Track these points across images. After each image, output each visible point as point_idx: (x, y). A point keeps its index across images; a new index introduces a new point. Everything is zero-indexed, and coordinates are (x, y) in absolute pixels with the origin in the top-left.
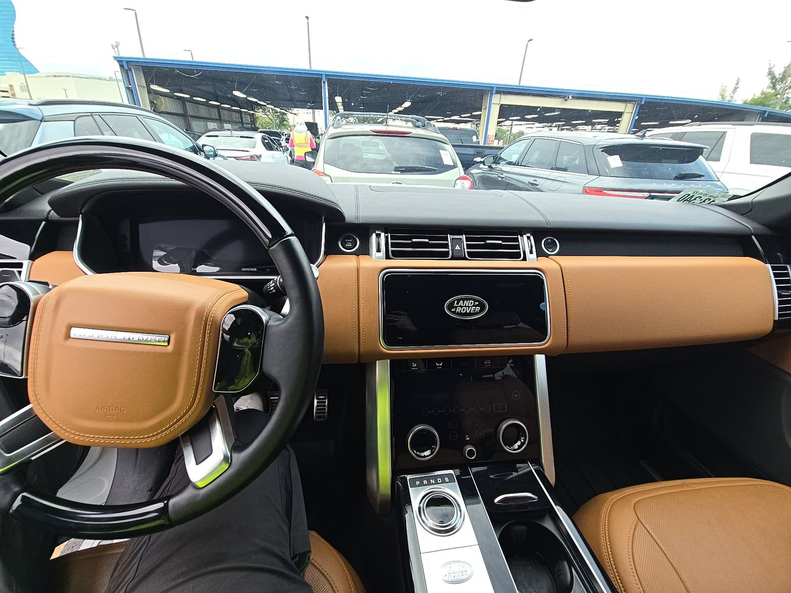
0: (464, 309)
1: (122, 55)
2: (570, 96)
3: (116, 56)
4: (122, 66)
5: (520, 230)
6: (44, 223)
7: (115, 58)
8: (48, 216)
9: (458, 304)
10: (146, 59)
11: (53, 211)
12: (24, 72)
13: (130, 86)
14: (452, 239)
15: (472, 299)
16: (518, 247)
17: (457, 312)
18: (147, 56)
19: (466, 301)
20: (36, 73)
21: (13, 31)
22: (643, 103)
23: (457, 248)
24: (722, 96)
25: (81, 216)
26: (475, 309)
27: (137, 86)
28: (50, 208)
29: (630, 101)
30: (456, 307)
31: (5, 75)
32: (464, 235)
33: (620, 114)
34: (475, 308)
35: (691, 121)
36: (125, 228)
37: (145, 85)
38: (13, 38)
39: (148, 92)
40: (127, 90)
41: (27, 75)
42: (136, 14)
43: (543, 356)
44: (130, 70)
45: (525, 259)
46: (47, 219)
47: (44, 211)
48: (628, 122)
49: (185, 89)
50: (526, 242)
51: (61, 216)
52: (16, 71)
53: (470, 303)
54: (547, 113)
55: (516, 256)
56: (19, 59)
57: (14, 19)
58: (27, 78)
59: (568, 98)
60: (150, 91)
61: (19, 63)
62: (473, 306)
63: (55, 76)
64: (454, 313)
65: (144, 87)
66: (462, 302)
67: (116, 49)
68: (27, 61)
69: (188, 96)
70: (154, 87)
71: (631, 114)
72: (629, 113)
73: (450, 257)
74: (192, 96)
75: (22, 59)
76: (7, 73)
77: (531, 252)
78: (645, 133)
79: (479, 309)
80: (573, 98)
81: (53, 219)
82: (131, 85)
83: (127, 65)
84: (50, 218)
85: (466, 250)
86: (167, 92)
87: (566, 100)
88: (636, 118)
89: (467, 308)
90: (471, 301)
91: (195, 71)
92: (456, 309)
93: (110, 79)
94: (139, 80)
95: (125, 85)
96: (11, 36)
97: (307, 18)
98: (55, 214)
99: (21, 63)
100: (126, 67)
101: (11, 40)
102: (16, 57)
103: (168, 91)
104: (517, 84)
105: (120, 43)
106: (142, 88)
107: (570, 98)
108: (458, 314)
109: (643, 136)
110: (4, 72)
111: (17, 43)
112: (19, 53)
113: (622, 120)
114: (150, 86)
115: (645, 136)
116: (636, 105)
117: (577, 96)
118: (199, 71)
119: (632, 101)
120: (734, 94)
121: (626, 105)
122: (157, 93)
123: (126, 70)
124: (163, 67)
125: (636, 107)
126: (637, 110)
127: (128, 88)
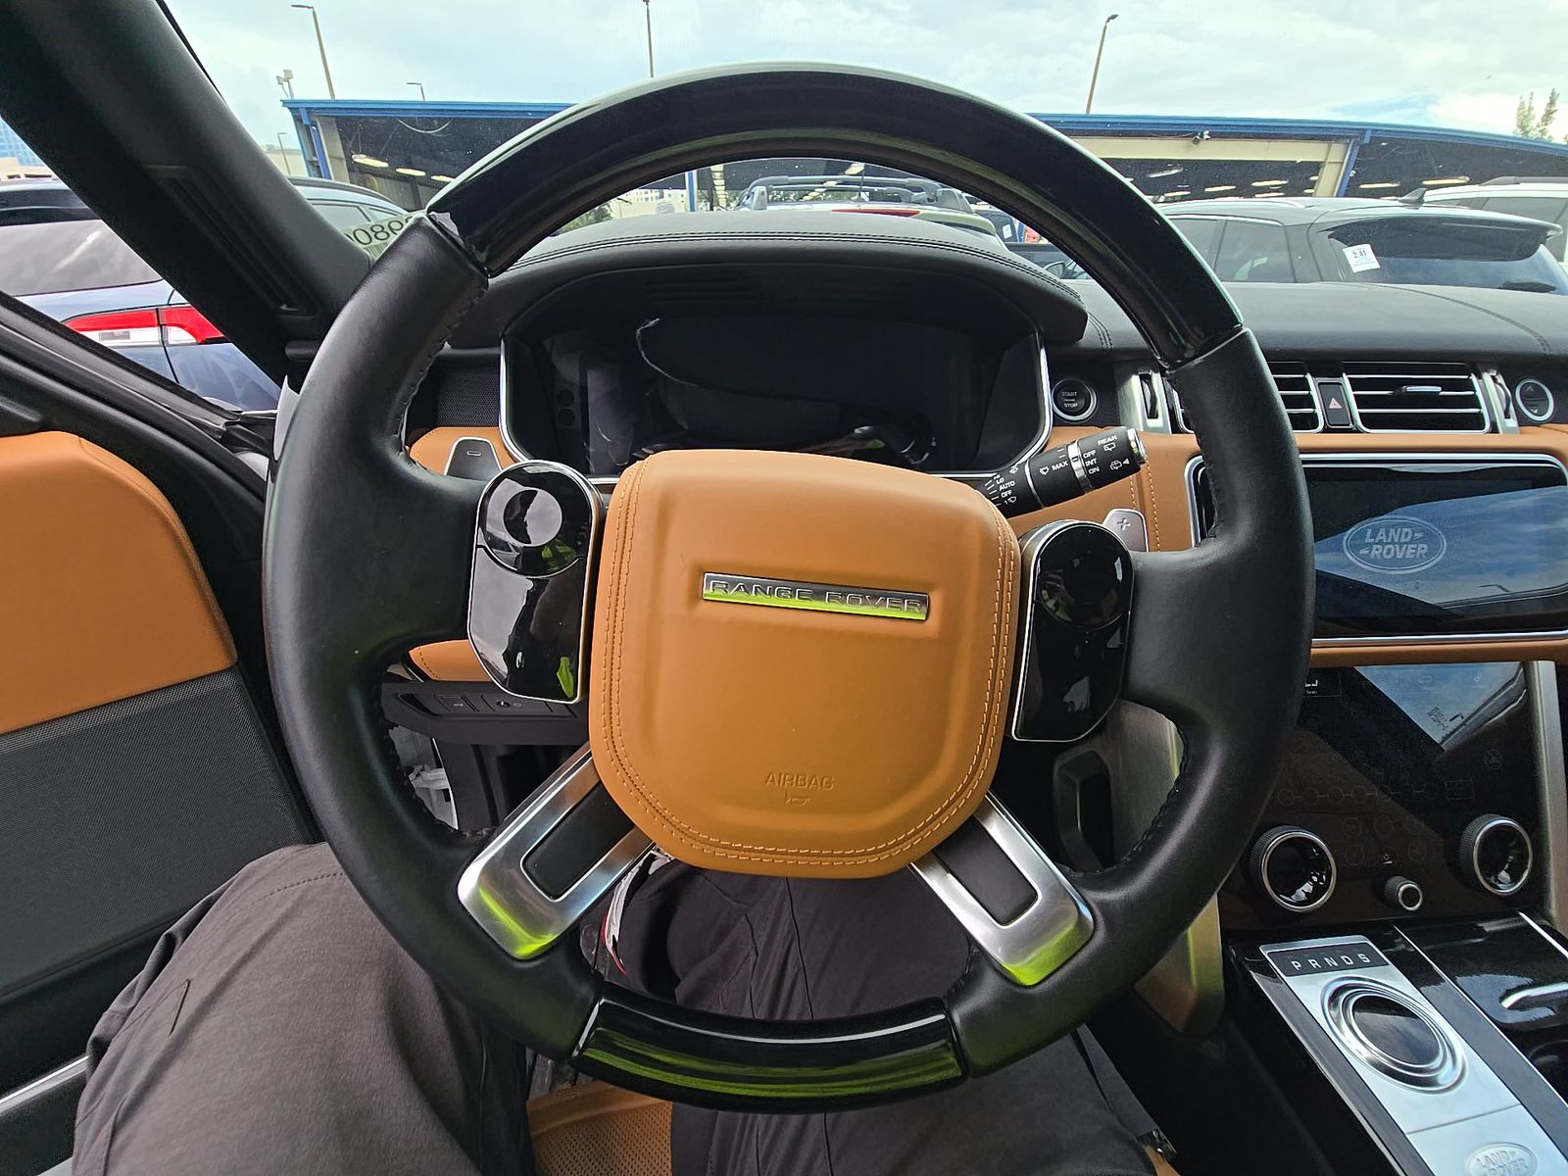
0: (1389, 550)
1: (297, 97)
2: (1207, 132)
3: (285, 98)
4: (298, 119)
5: (1474, 361)
7: (285, 103)
9: (1373, 536)
10: (338, 102)
13: (315, 159)
14: (1320, 384)
15: (1405, 525)
16: (1473, 402)
17: (1372, 556)
18: (338, 97)
19: (1392, 530)
22: (1367, 140)
23: (1334, 404)
24: (1523, 127)
25: (502, 343)
26: (1416, 549)
27: (328, 160)
29: (1338, 139)
30: (1371, 544)
32: (1344, 375)
33: (1315, 167)
34: (1414, 546)
37: (343, 156)
39: (349, 170)
40: (310, 166)
42: (314, 13)
43: (1552, 664)
44: (314, 124)
45: (1494, 429)
48: (1334, 180)
49: (415, 158)
50: (1490, 389)
53: (1403, 534)
54: (1154, 172)
55: (1475, 423)
59: (1202, 136)
60: (354, 169)
62: (1411, 542)
64: (1366, 559)
65: (340, 159)
66: (1383, 531)
67: (286, 84)
69: (422, 174)
70: (362, 159)
71: (1338, 166)
72: (1334, 160)
73: (1321, 427)
74: (430, 173)
77: (1507, 415)
78: (1423, 196)
79: (1425, 551)
80: (1213, 136)
82: (315, 156)
83: (307, 118)
85: (1356, 411)
86: (382, 168)
87: (1196, 142)
88: (1351, 175)
89: (1397, 546)
90: (1405, 530)
91: (436, 123)
92: (1371, 550)
93: (269, 149)
94: (331, 145)
95: (304, 156)
100: (305, 121)
103: (385, 165)
104: (1083, 112)
105: (293, 73)
106: (337, 161)
107: (1206, 137)
108: (1374, 561)
109: (1420, 202)
113: (1319, 180)
114: (353, 156)
115: (1423, 202)
116: (1351, 146)
117: (1225, 130)
118: (445, 120)
119: (1343, 137)
120: (1546, 124)
121: (1330, 147)
122: (364, 170)
123: (307, 128)
124: (374, 118)
125: (1352, 150)
126: (1354, 158)
127: (310, 163)
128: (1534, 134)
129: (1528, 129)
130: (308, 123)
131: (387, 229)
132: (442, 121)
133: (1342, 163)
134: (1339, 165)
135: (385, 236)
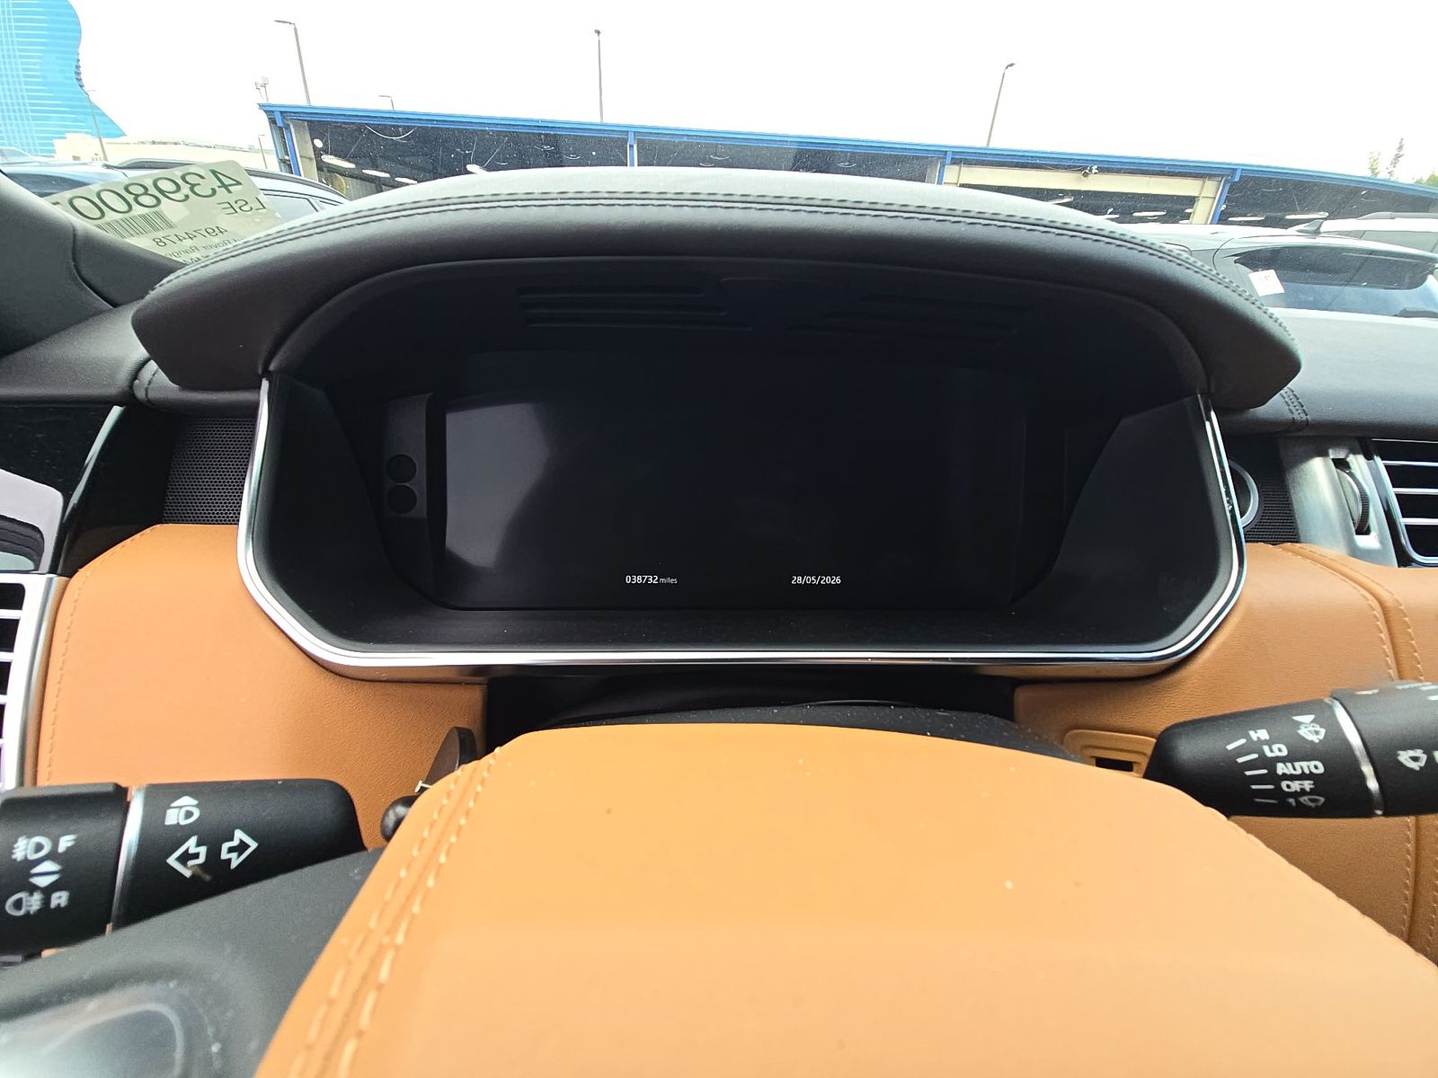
1: (273, 101)
2: (1096, 167)
3: (264, 102)
4: (273, 122)
6: (116, 411)
7: (261, 106)
8: (131, 386)
10: (314, 108)
11: (153, 365)
12: (99, 133)
13: (287, 158)
20: (121, 136)
21: (78, 60)
22: (1237, 179)
25: (265, 384)
27: (299, 160)
28: (141, 352)
29: (1210, 176)
31: (65, 138)
33: (1191, 201)
35: (1327, 214)
36: (408, 431)
37: (313, 156)
38: (78, 73)
39: (318, 169)
40: (282, 164)
41: (104, 140)
42: (295, 29)
44: (287, 127)
46: (128, 399)
47: (116, 365)
48: (1207, 212)
49: (382, 161)
51: (185, 384)
52: (86, 133)
56: (89, 110)
57: (79, 39)
58: (104, 145)
59: (1090, 170)
60: (321, 167)
61: (91, 118)
63: (154, 143)
65: (311, 159)
67: (262, 89)
68: (104, 114)
69: (387, 175)
70: (331, 160)
72: (1207, 195)
74: (394, 175)
75: (95, 111)
76: (67, 135)
80: (1101, 170)
81: (152, 395)
82: (288, 155)
83: (281, 120)
84: (140, 394)
86: (348, 168)
87: (1086, 175)
88: (1222, 208)
91: (401, 129)
93: (250, 149)
94: (304, 146)
95: (278, 155)
96: (74, 69)
97: (598, 32)
98: (162, 377)
99: (94, 118)
100: (280, 123)
101: (74, 75)
102: (86, 107)
103: (353, 166)
105: (269, 81)
106: (308, 161)
107: (1094, 171)
110: (64, 132)
111: (84, 82)
112: (90, 101)
113: (1194, 212)
114: (322, 157)
115: (1320, 233)
116: (1222, 184)
117: (1109, 166)
118: (409, 128)
119: (1215, 176)
120: (1394, 167)
121: (1204, 183)
122: (333, 170)
123: (281, 128)
124: (344, 123)
125: (1224, 187)
126: (1225, 194)
127: (283, 161)
128: (1383, 175)
129: (1377, 171)
130: (282, 125)
131: (153, 191)
132: (407, 129)
133: (1215, 198)
134: (1211, 200)
135: (154, 202)
